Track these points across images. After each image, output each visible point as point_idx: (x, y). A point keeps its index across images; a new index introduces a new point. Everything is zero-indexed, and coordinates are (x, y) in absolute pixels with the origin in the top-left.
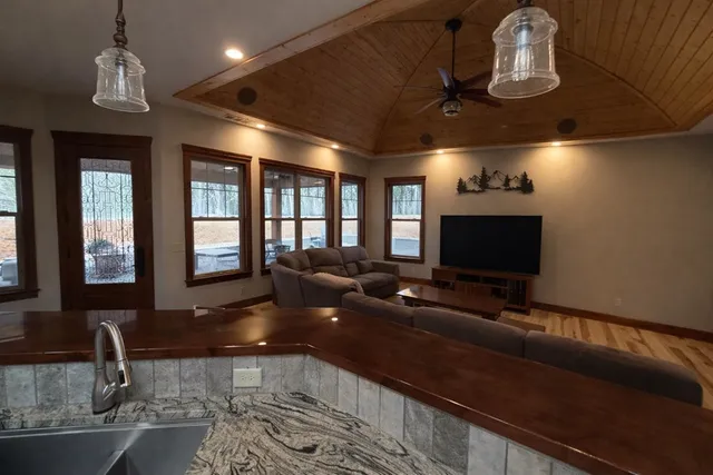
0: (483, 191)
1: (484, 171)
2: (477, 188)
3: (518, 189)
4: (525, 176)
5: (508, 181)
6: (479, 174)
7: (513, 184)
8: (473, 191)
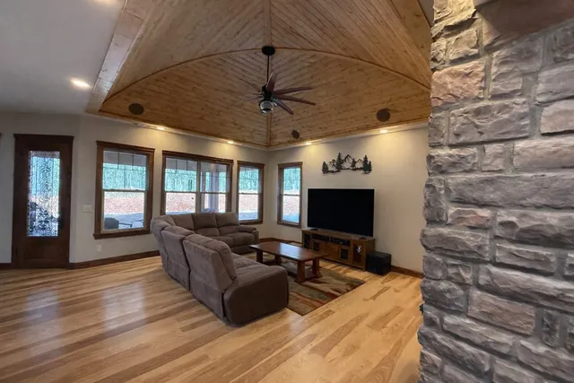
0: (339, 171)
1: (339, 157)
2: (334, 169)
3: (361, 169)
4: (366, 158)
5: (354, 163)
6: (336, 159)
7: (359, 165)
8: (333, 172)
